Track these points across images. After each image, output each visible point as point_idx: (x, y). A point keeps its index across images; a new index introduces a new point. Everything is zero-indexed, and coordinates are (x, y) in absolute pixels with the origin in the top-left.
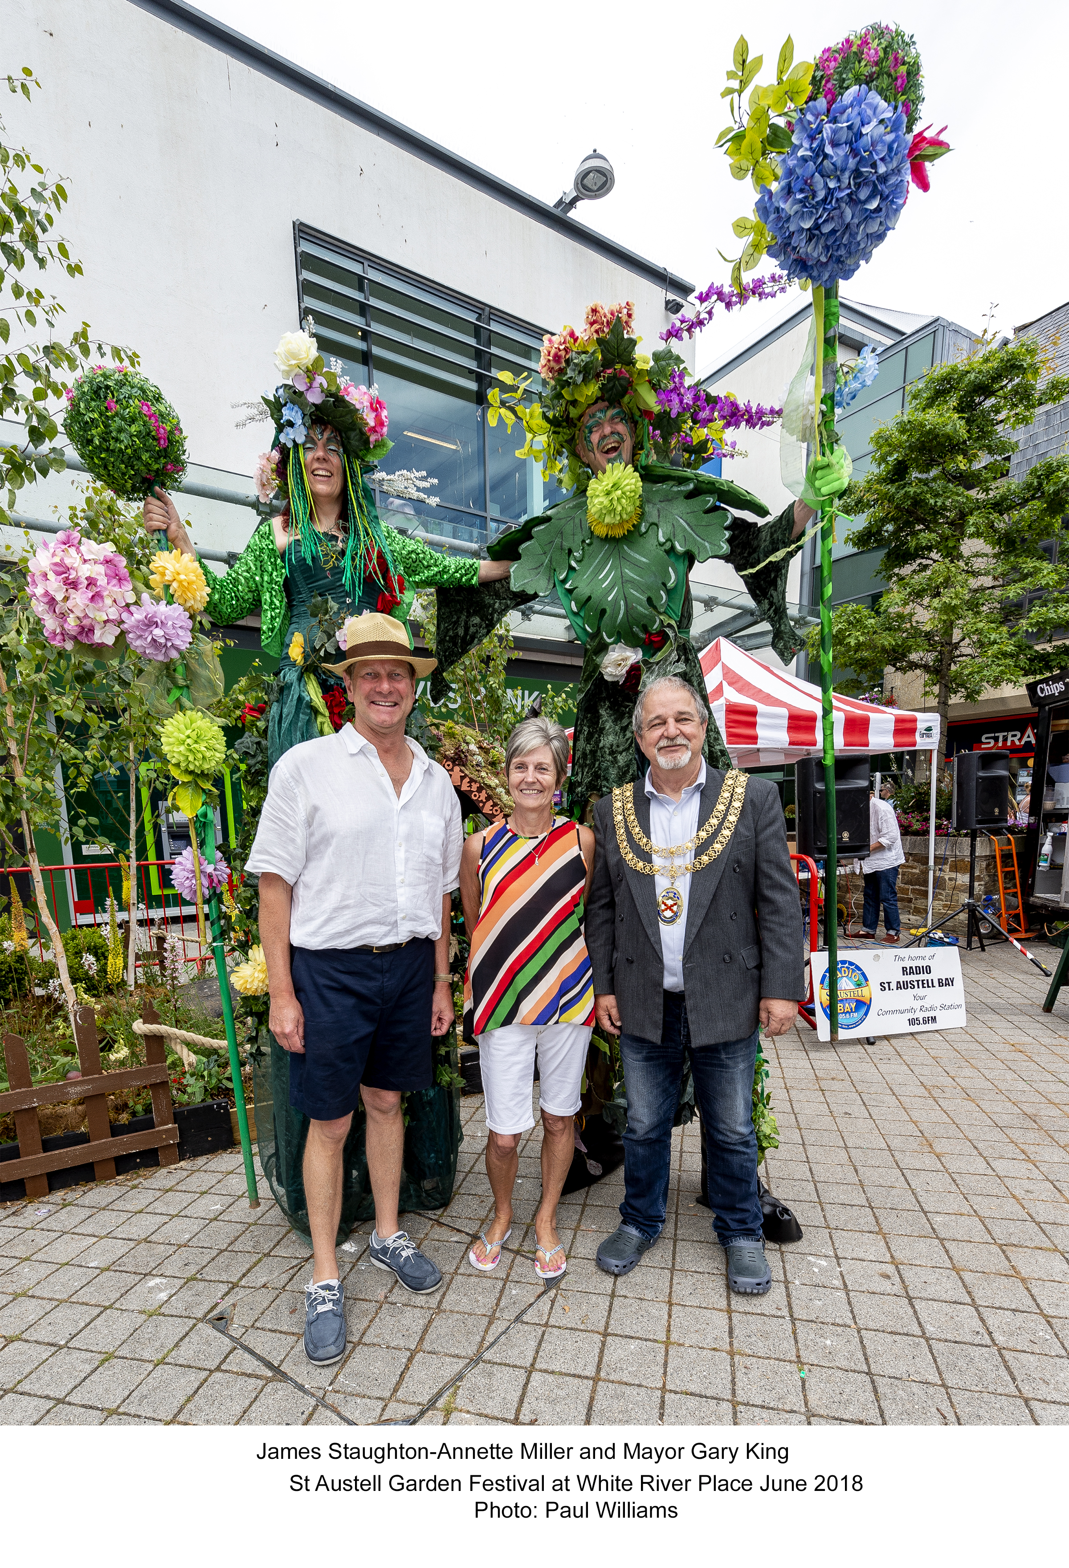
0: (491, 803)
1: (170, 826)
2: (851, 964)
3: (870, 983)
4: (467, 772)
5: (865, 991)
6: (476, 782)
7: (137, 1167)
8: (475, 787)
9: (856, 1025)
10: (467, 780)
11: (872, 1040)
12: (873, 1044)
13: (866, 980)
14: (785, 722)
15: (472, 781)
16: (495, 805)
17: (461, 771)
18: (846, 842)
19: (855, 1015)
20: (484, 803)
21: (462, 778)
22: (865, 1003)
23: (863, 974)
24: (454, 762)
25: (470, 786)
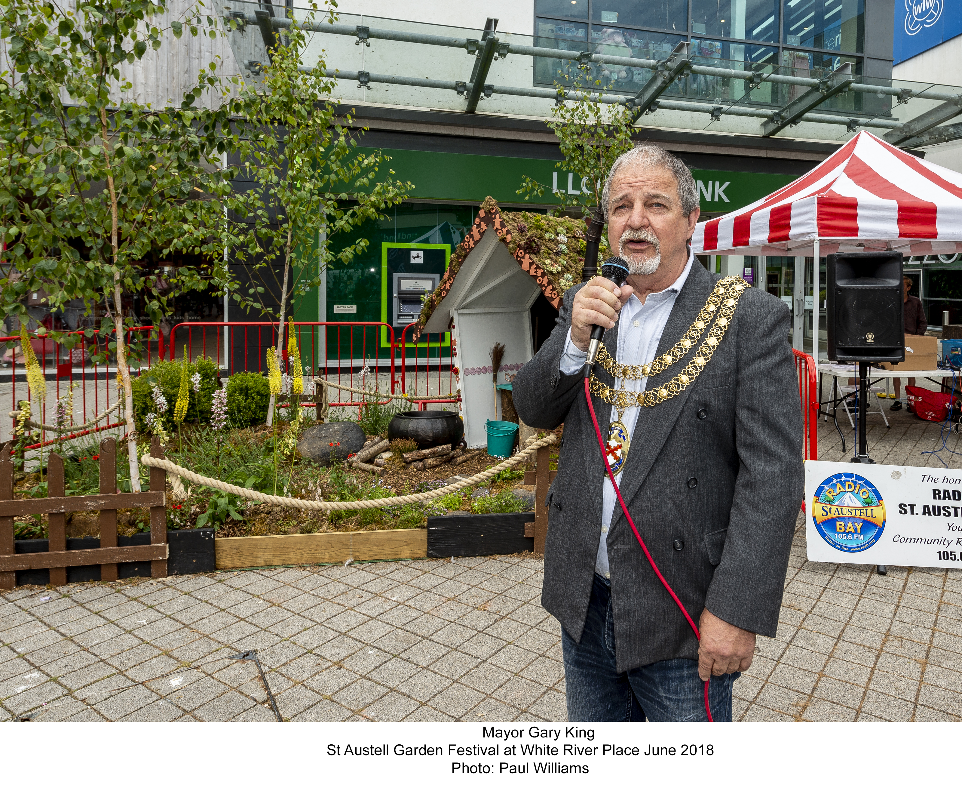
0: (550, 287)
1: (400, 293)
2: (859, 478)
3: (885, 502)
4: (535, 259)
5: (877, 512)
6: (540, 268)
7: (134, 575)
8: (540, 272)
9: (861, 549)
10: (534, 266)
11: (882, 570)
12: (883, 574)
13: (880, 498)
14: (895, 214)
15: (538, 267)
16: (553, 289)
17: (530, 258)
18: (870, 344)
19: (861, 537)
20: (546, 287)
21: (531, 264)
22: (875, 526)
23: (876, 492)
24: (525, 251)
25: (536, 272)
